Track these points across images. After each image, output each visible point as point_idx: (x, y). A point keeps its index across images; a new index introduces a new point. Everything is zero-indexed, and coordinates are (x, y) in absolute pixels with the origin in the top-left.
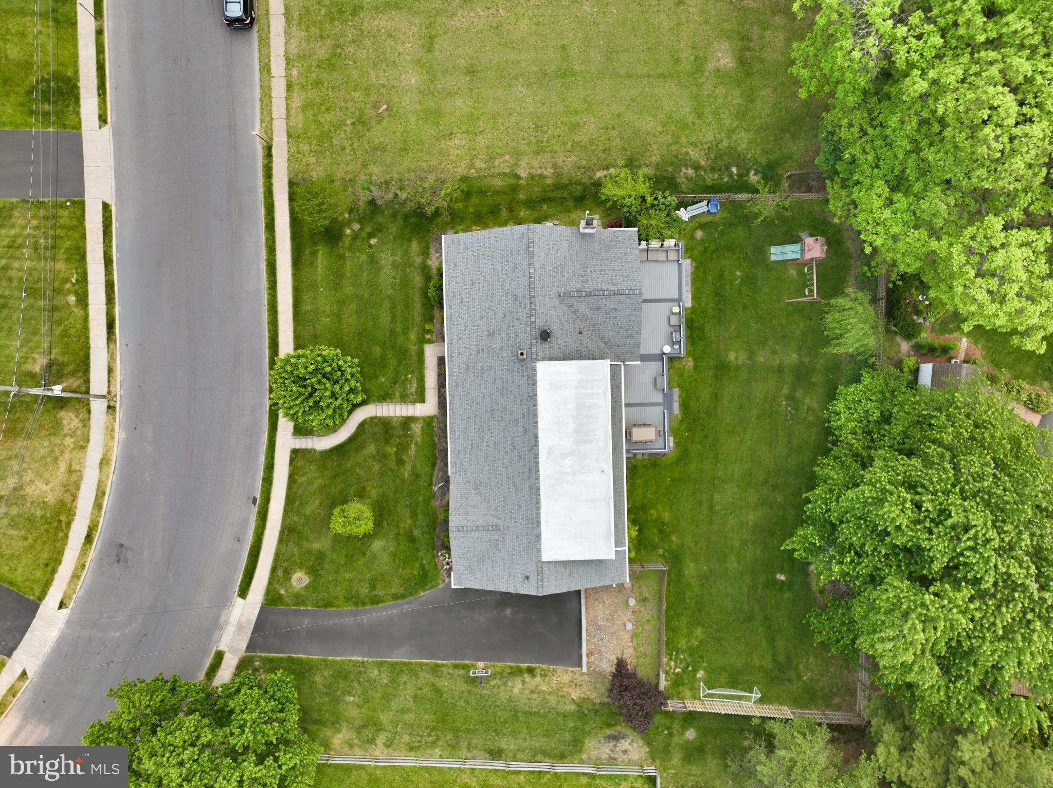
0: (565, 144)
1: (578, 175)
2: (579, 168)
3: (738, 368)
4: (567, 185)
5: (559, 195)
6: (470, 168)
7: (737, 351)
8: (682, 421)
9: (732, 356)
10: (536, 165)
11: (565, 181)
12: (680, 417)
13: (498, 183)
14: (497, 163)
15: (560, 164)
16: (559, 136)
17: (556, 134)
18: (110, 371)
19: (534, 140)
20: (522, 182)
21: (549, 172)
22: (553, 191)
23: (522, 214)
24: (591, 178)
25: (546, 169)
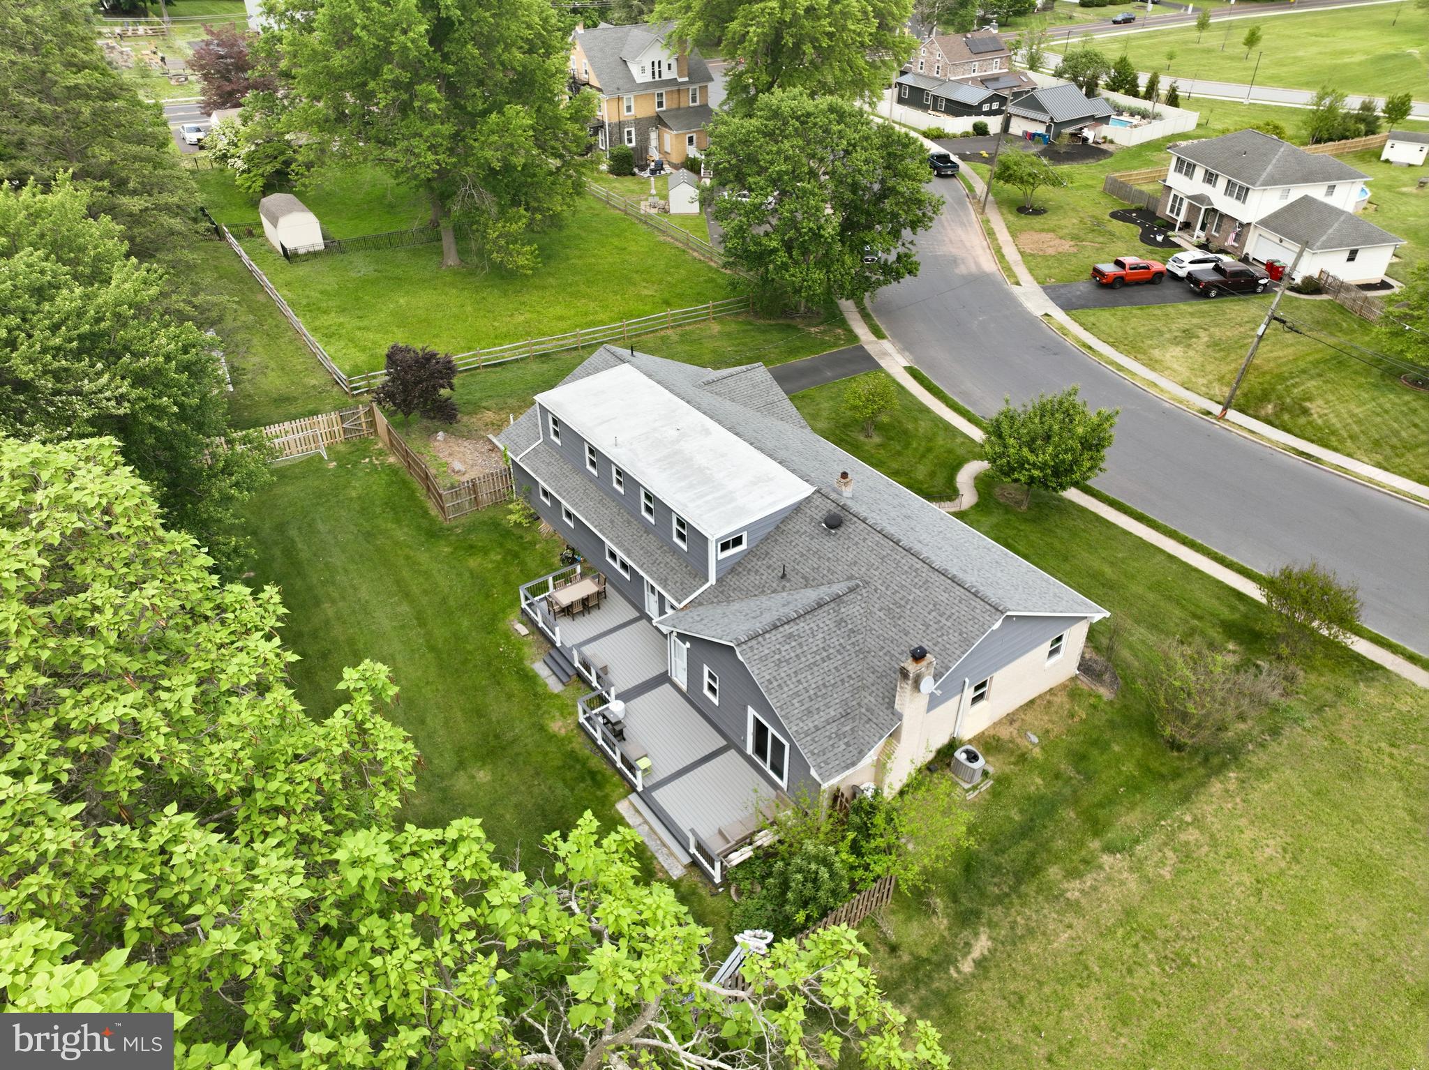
0: (1105, 962)
1: (1021, 916)
2: (1031, 932)
3: (461, 765)
4: (1019, 881)
5: (1012, 853)
6: (1195, 819)
7: (479, 786)
8: (521, 660)
9: (483, 776)
10: (1106, 889)
11: (1029, 889)
12: (527, 663)
13: (1129, 819)
14: (1170, 854)
15: (1069, 918)
16: (1130, 971)
17: (1141, 972)
18: (1251, 432)
19: (1161, 933)
20: (1095, 844)
21: (1073, 889)
22: (1032, 855)
23: (1039, 781)
24: (991, 925)
25: (1082, 891)
